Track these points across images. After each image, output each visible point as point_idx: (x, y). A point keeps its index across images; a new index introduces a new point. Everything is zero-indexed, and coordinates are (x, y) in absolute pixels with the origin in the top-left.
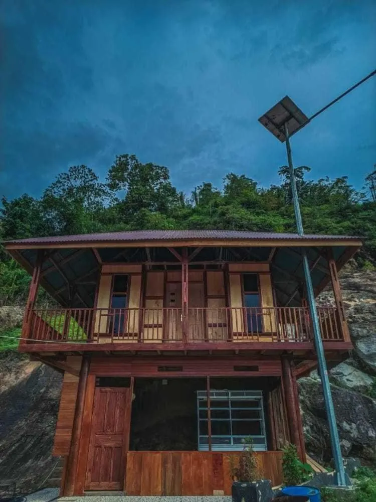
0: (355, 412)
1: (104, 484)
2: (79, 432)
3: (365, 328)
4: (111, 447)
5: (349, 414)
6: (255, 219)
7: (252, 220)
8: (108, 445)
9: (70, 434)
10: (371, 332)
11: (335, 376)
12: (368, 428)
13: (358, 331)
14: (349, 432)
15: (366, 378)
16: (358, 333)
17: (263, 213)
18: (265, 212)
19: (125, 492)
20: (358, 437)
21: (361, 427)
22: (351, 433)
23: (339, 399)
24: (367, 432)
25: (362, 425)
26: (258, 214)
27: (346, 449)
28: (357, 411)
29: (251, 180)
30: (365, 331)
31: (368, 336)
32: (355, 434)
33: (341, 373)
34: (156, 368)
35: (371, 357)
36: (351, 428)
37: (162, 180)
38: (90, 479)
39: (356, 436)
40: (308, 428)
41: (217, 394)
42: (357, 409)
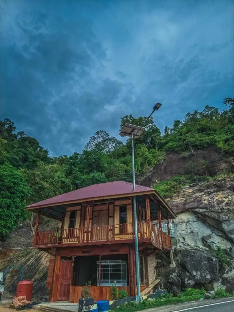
0: (201, 265)
1: (63, 298)
2: (54, 278)
3: (227, 215)
4: (66, 284)
5: (197, 266)
6: (206, 139)
7: (203, 140)
8: (65, 283)
9: (52, 279)
10: (230, 217)
11: (209, 244)
12: (207, 274)
13: (223, 217)
14: (195, 276)
15: (229, 245)
16: (223, 219)
17: (212, 133)
18: (213, 132)
19: (69, 301)
20: (199, 279)
21: (203, 274)
22: (196, 277)
23: (194, 258)
24: (205, 277)
25: (203, 272)
26: (209, 135)
27: (191, 285)
28: (202, 265)
29: (213, 107)
30: (227, 217)
31: (228, 220)
32: (198, 277)
33: (214, 242)
34: (81, 252)
35: (230, 232)
36: (197, 274)
37: (150, 124)
38: (58, 296)
39: (199, 278)
40: (176, 274)
41: (104, 262)
42: (202, 264)
